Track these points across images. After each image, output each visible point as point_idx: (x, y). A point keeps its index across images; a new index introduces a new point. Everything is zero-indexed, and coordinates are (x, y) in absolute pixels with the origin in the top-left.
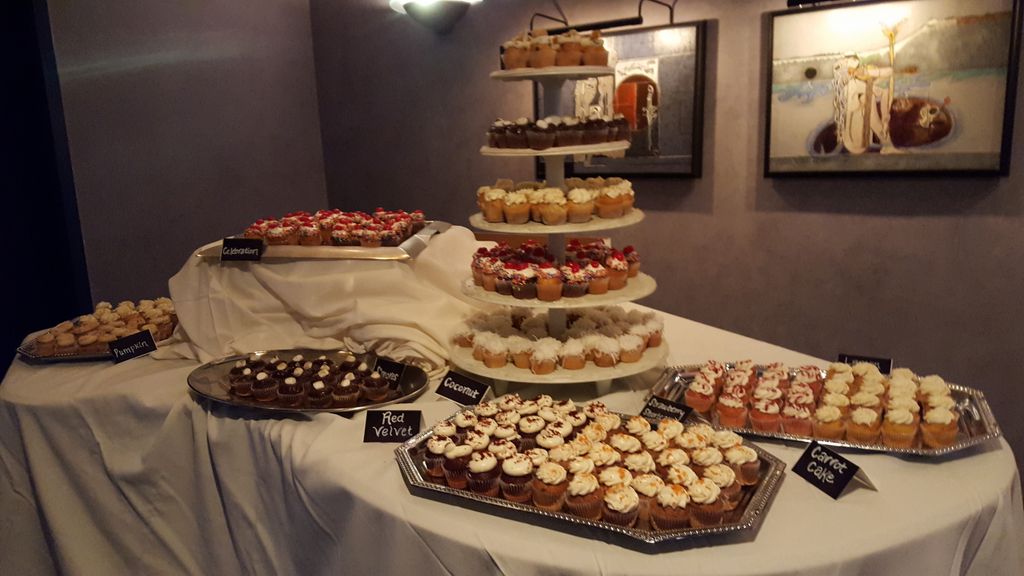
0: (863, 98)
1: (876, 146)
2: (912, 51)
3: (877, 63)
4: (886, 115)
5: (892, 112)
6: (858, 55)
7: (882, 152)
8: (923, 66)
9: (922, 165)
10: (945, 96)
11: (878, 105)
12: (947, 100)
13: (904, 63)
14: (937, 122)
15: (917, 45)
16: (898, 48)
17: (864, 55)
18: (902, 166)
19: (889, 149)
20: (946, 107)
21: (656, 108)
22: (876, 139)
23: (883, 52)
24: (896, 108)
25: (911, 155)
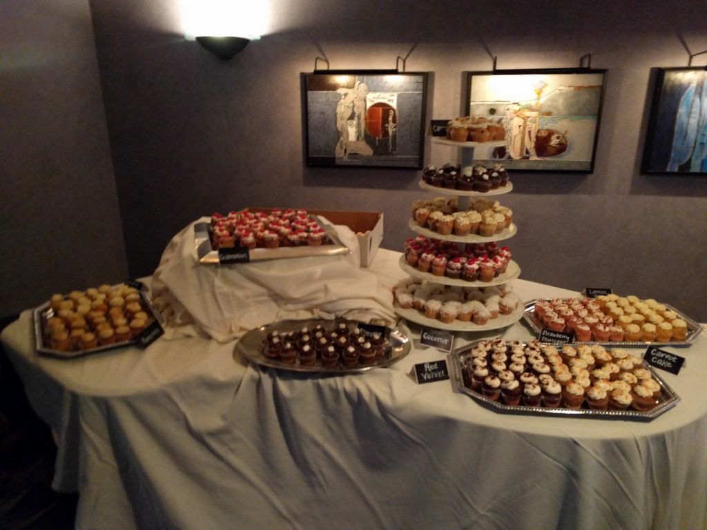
0: (521, 127)
1: (527, 155)
2: (549, 103)
3: (530, 109)
4: (534, 139)
5: (537, 137)
6: (520, 103)
7: (530, 159)
8: (555, 112)
9: (551, 167)
10: (565, 129)
11: (530, 132)
12: (566, 132)
13: (545, 109)
14: (560, 144)
15: (553, 100)
16: (542, 101)
17: (523, 103)
18: (540, 167)
19: (534, 158)
20: (566, 135)
21: (395, 125)
22: (527, 152)
23: (533, 103)
24: (539, 135)
25: (545, 161)
